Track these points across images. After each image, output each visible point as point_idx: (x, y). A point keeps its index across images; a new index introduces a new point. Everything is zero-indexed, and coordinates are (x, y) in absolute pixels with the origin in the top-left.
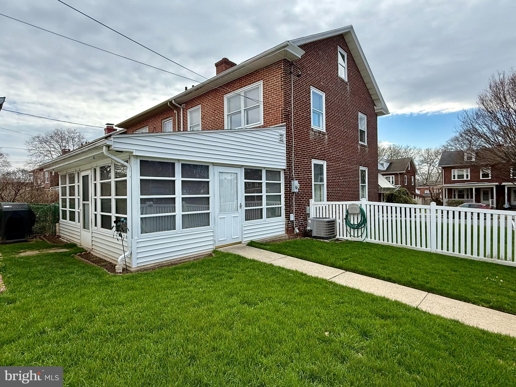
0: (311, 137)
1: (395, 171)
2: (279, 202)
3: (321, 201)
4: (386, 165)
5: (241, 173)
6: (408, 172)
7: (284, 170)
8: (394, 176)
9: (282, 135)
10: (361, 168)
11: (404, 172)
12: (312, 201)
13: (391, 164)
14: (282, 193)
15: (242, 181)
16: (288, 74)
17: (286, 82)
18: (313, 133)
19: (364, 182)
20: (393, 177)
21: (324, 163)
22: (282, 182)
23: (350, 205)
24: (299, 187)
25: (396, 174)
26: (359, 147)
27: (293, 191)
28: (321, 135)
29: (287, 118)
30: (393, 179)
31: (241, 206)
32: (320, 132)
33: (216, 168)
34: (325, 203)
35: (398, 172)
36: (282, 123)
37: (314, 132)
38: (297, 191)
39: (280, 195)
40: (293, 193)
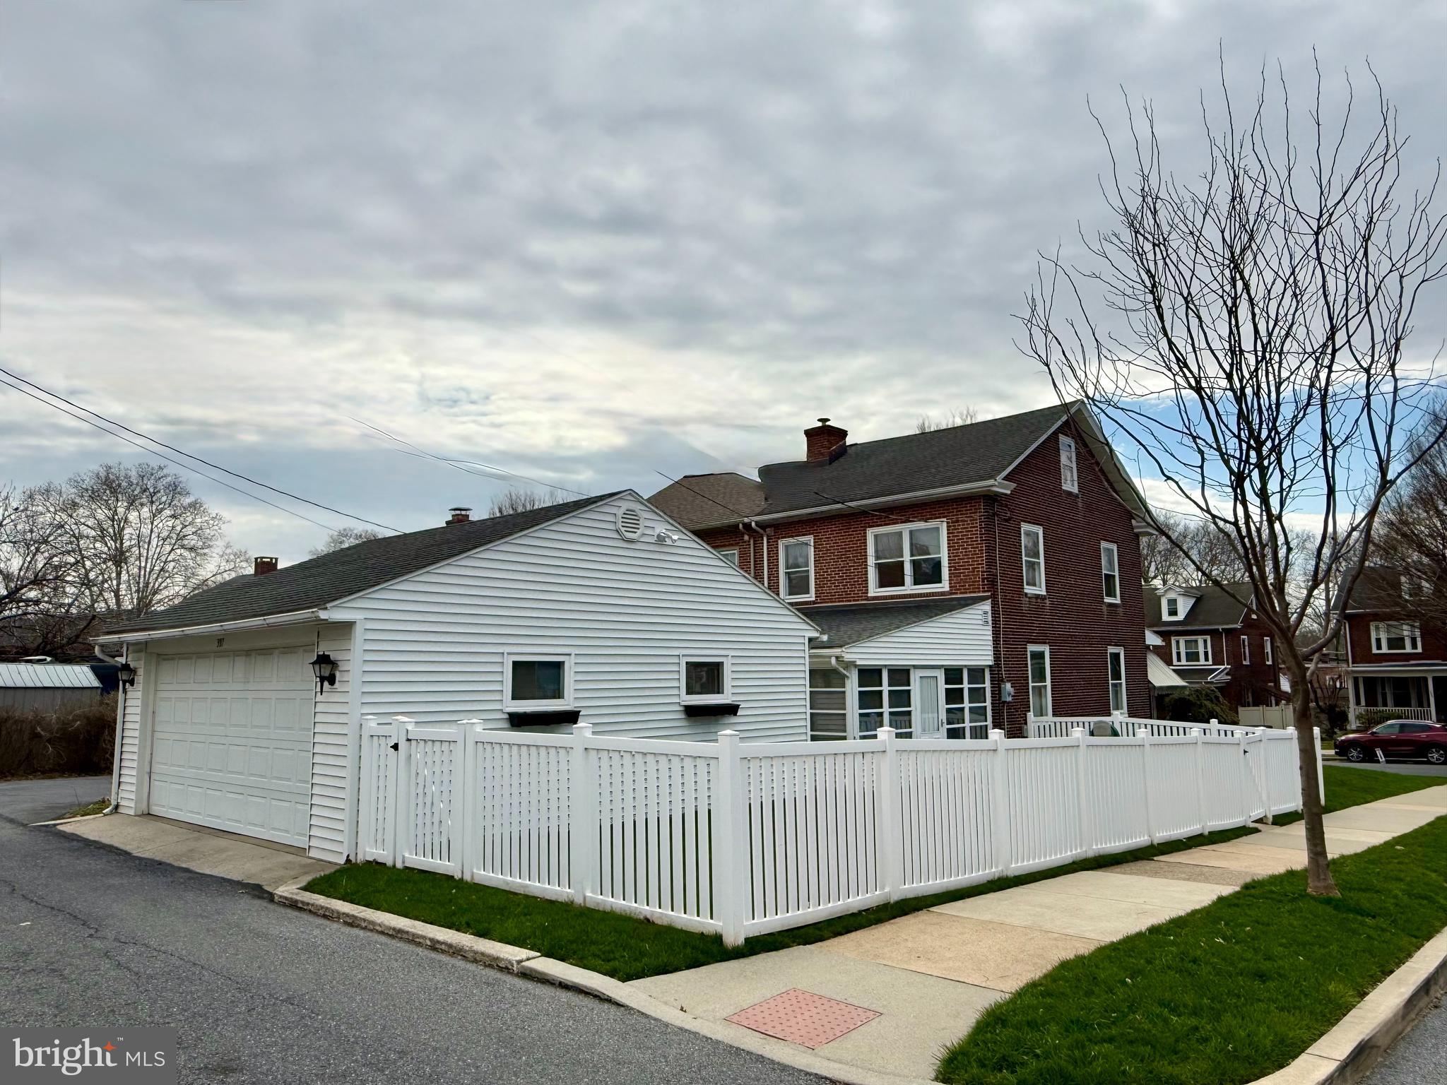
0: (1025, 608)
1: (1210, 624)
2: (983, 718)
3: (1042, 715)
4: (1184, 607)
5: (941, 676)
6: (1249, 625)
7: (990, 666)
8: (1208, 638)
9: (986, 613)
10: (1111, 649)
11: (1238, 626)
12: (1030, 715)
13: (1199, 601)
14: (988, 704)
15: (942, 687)
16: (990, 517)
17: (989, 529)
18: (1027, 599)
19: (1117, 675)
20: (1205, 641)
21: (1046, 649)
22: (987, 685)
23: (1095, 723)
24: (1013, 694)
25: (1214, 634)
26: (1104, 608)
27: (1003, 699)
28: (1039, 601)
29: (991, 584)
30: (1206, 647)
31: (942, 723)
32: (1037, 597)
33: (917, 670)
34: (1049, 718)
35: (1220, 628)
36: (983, 592)
37: (1029, 598)
38: (1009, 699)
39: (986, 707)
40: (1005, 702)
